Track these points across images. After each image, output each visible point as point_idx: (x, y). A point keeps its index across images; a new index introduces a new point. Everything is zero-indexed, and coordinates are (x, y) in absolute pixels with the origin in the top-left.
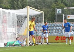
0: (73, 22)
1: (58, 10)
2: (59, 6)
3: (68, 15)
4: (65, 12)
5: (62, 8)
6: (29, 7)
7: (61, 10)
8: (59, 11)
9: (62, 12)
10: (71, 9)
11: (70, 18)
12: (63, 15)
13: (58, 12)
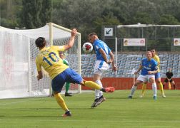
1: (107, 29)
2: (109, 23)
3: (125, 40)
4: (119, 34)
5: (114, 25)
6: (53, 24)
7: (112, 29)
8: (108, 31)
9: (114, 33)
10: (131, 28)
11: (129, 44)
12: (116, 39)
13: (107, 33)
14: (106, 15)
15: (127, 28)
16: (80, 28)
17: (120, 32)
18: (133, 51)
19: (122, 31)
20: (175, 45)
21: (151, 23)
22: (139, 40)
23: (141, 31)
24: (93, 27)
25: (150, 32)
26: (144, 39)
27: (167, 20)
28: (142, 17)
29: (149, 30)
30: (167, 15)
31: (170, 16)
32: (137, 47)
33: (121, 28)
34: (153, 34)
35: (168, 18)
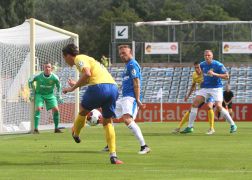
0: (160, 64)
1: (118, 29)
2: (122, 18)
3: (147, 44)
4: (138, 35)
5: (129, 22)
7: (127, 27)
8: (121, 32)
9: (130, 33)
10: (156, 27)
11: (153, 51)
12: (134, 43)
13: (120, 35)
14: (118, 6)
15: (151, 27)
16: (78, 27)
17: (139, 32)
18: (160, 62)
19: (142, 31)
20: (224, 52)
21: (188, 19)
22: (168, 45)
23: (172, 31)
24: (98, 24)
25: (185, 31)
26: (176, 44)
27: (211, 13)
28: (173, 8)
29: (185, 29)
30: (212, 6)
31: (217, 7)
32: (166, 55)
33: (141, 26)
34: (190, 35)
35: (214, 11)
